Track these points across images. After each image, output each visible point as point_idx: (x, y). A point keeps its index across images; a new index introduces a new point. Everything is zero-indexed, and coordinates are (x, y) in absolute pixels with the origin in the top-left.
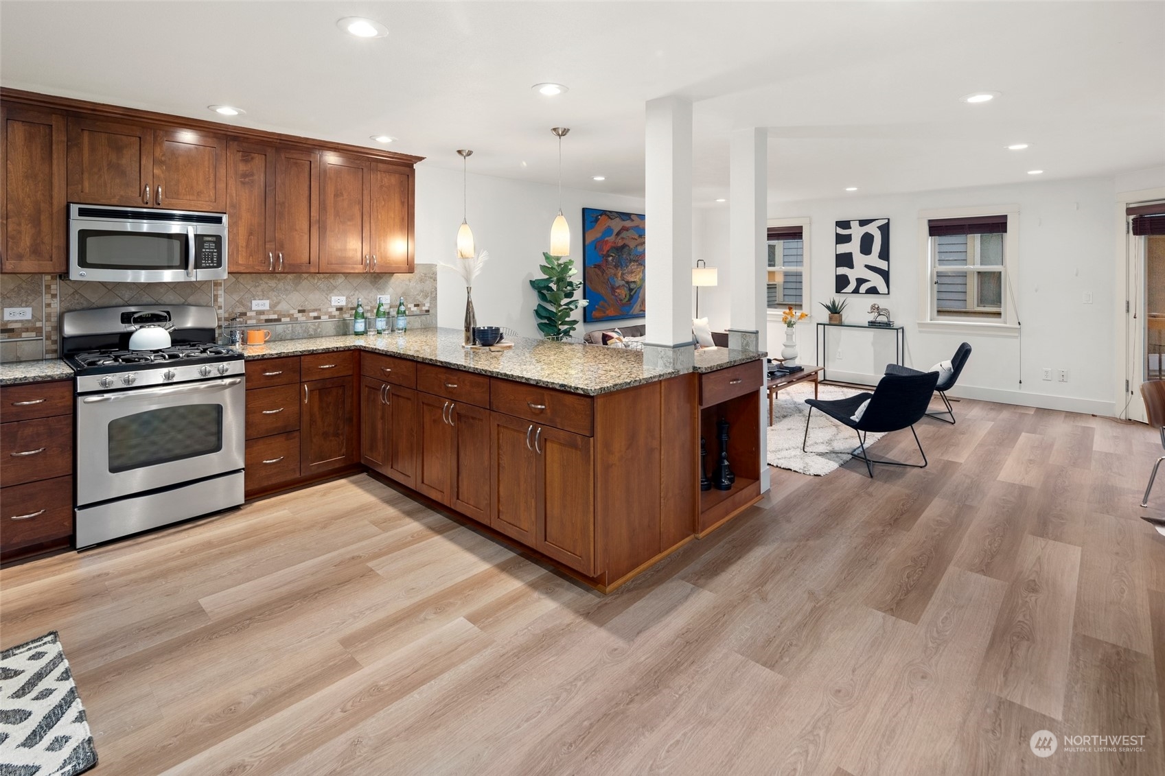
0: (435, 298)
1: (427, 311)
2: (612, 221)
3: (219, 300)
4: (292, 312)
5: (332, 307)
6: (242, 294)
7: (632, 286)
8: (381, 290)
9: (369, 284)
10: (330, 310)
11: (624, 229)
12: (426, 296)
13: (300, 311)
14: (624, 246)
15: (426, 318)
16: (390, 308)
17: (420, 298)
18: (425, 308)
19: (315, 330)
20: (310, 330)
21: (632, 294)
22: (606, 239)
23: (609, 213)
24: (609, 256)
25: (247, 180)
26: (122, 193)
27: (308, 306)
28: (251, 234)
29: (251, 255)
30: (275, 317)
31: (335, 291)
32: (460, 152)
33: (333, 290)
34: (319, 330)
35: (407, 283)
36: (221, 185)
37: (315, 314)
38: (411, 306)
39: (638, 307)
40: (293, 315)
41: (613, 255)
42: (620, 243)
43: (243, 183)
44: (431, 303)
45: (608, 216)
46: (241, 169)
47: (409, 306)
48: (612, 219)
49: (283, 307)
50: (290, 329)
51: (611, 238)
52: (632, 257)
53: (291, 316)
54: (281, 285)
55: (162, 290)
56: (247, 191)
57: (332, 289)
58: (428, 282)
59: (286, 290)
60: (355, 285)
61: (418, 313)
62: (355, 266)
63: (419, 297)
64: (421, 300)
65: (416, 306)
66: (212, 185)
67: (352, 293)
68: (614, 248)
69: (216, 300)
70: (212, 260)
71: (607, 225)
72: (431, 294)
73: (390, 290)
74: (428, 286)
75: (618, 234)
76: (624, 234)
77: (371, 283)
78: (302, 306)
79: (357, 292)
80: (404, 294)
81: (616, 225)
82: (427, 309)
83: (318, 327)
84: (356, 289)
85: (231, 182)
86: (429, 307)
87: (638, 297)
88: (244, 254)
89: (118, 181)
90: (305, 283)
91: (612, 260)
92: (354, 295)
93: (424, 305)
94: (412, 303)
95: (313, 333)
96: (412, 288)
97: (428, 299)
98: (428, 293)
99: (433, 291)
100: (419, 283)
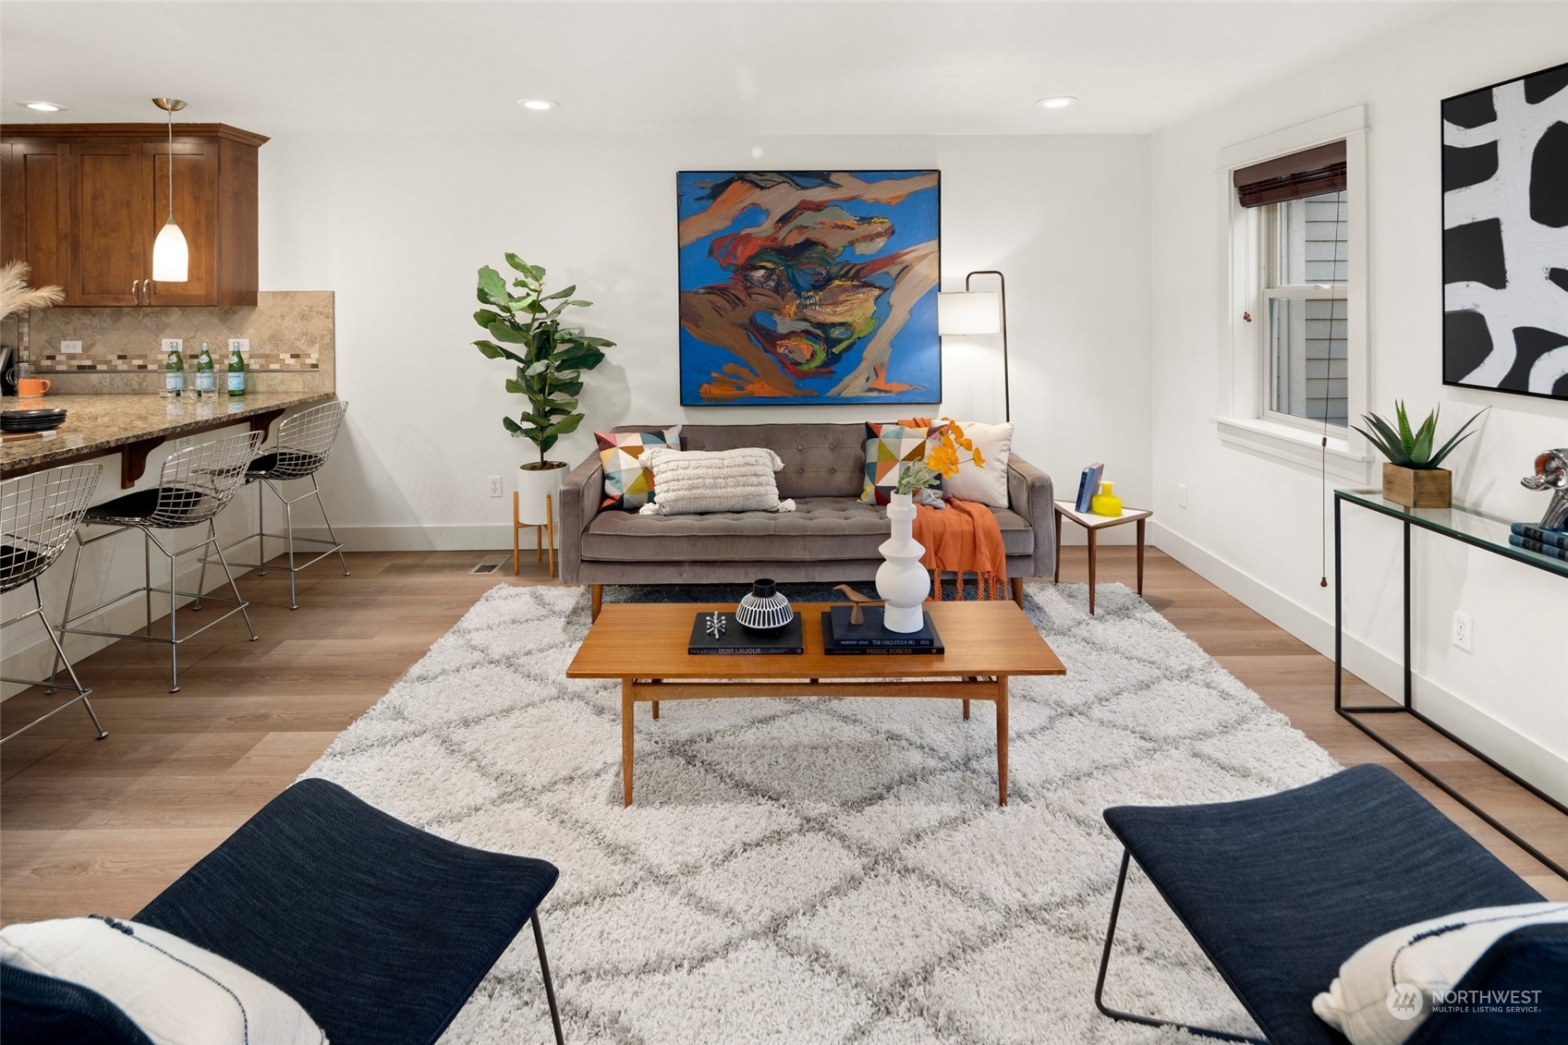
0: (332, 345)
1: (315, 366)
2: (765, 192)
4: (110, 357)
5: (163, 353)
6: (51, 332)
7: (836, 333)
8: (237, 331)
9: (216, 321)
10: (160, 357)
11: (804, 207)
12: (312, 342)
13: (120, 357)
14: (808, 244)
15: (313, 377)
16: (250, 358)
17: (301, 346)
18: (308, 361)
19: (140, 384)
20: (134, 383)
21: (836, 350)
22: (743, 233)
23: (754, 177)
24: (755, 268)
27: (130, 351)
30: (89, 363)
31: (168, 331)
33: (165, 329)
34: (145, 384)
35: (279, 321)
37: (140, 362)
38: (286, 357)
39: (862, 379)
40: (111, 361)
41: (769, 265)
42: (794, 239)
44: (321, 354)
45: (751, 182)
47: (282, 356)
48: (762, 188)
49: (99, 350)
50: (108, 380)
51: (765, 228)
52: (834, 270)
53: (108, 362)
54: (96, 322)
57: (161, 330)
58: (315, 320)
59: (103, 328)
60: (196, 323)
61: (298, 367)
63: (299, 344)
64: (304, 348)
65: (292, 356)
67: (192, 335)
68: (773, 249)
71: (747, 202)
72: (322, 338)
73: (251, 331)
74: (315, 325)
75: (784, 219)
76: (807, 218)
77: (220, 320)
78: (122, 351)
79: (199, 333)
80: (275, 339)
81: (781, 200)
82: (315, 362)
83: (144, 380)
84: (197, 329)
86: (318, 360)
87: (860, 360)
90: (126, 320)
91: (768, 278)
92: (195, 337)
93: (309, 356)
94: (285, 352)
95: (137, 387)
96: (287, 329)
97: (317, 347)
98: (316, 338)
99: (326, 335)
100: (300, 321)
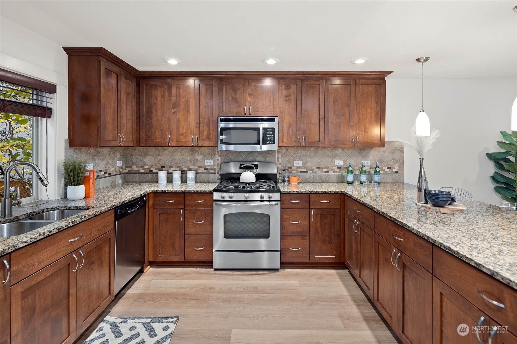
0: (403, 164)
1: (397, 172)
3: (280, 160)
4: (313, 168)
5: (335, 166)
6: (289, 157)
8: (365, 157)
10: (334, 168)
12: (396, 162)
13: (317, 168)
15: (396, 176)
16: (371, 168)
17: (391, 163)
18: (394, 170)
19: (326, 178)
20: (323, 178)
25: (288, 98)
26: (237, 111)
27: (322, 165)
28: (290, 127)
29: (290, 138)
30: (305, 170)
31: (337, 157)
32: (418, 60)
33: (336, 157)
34: (328, 179)
35: (382, 153)
36: (276, 103)
37: (326, 170)
38: (385, 168)
40: (314, 169)
43: (286, 100)
44: (399, 167)
46: (285, 93)
47: (384, 168)
49: (309, 165)
50: (313, 177)
53: (313, 170)
54: (308, 153)
55: (256, 155)
56: (288, 104)
57: (335, 156)
58: (397, 153)
59: (311, 156)
60: (348, 154)
61: (390, 172)
62: (345, 143)
63: (390, 163)
64: (392, 164)
65: (388, 168)
66: (272, 103)
67: (346, 159)
69: (278, 160)
70: (271, 140)
72: (400, 161)
73: (371, 157)
74: (397, 155)
77: (358, 153)
78: (318, 165)
79: (350, 158)
80: (380, 161)
83: (327, 177)
84: (349, 156)
85: (281, 100)
86: (398, 169)
88: (286, 137)
89: (235, 105)
90: (320, 152)
92: (348, 160)
93: (394, 168)
94: (385, 166)
95: (324, 180)
96: (386, 157)
97: (397, 164)
98: (397, 160)
99: (401, 159)
100: (391, 153)
